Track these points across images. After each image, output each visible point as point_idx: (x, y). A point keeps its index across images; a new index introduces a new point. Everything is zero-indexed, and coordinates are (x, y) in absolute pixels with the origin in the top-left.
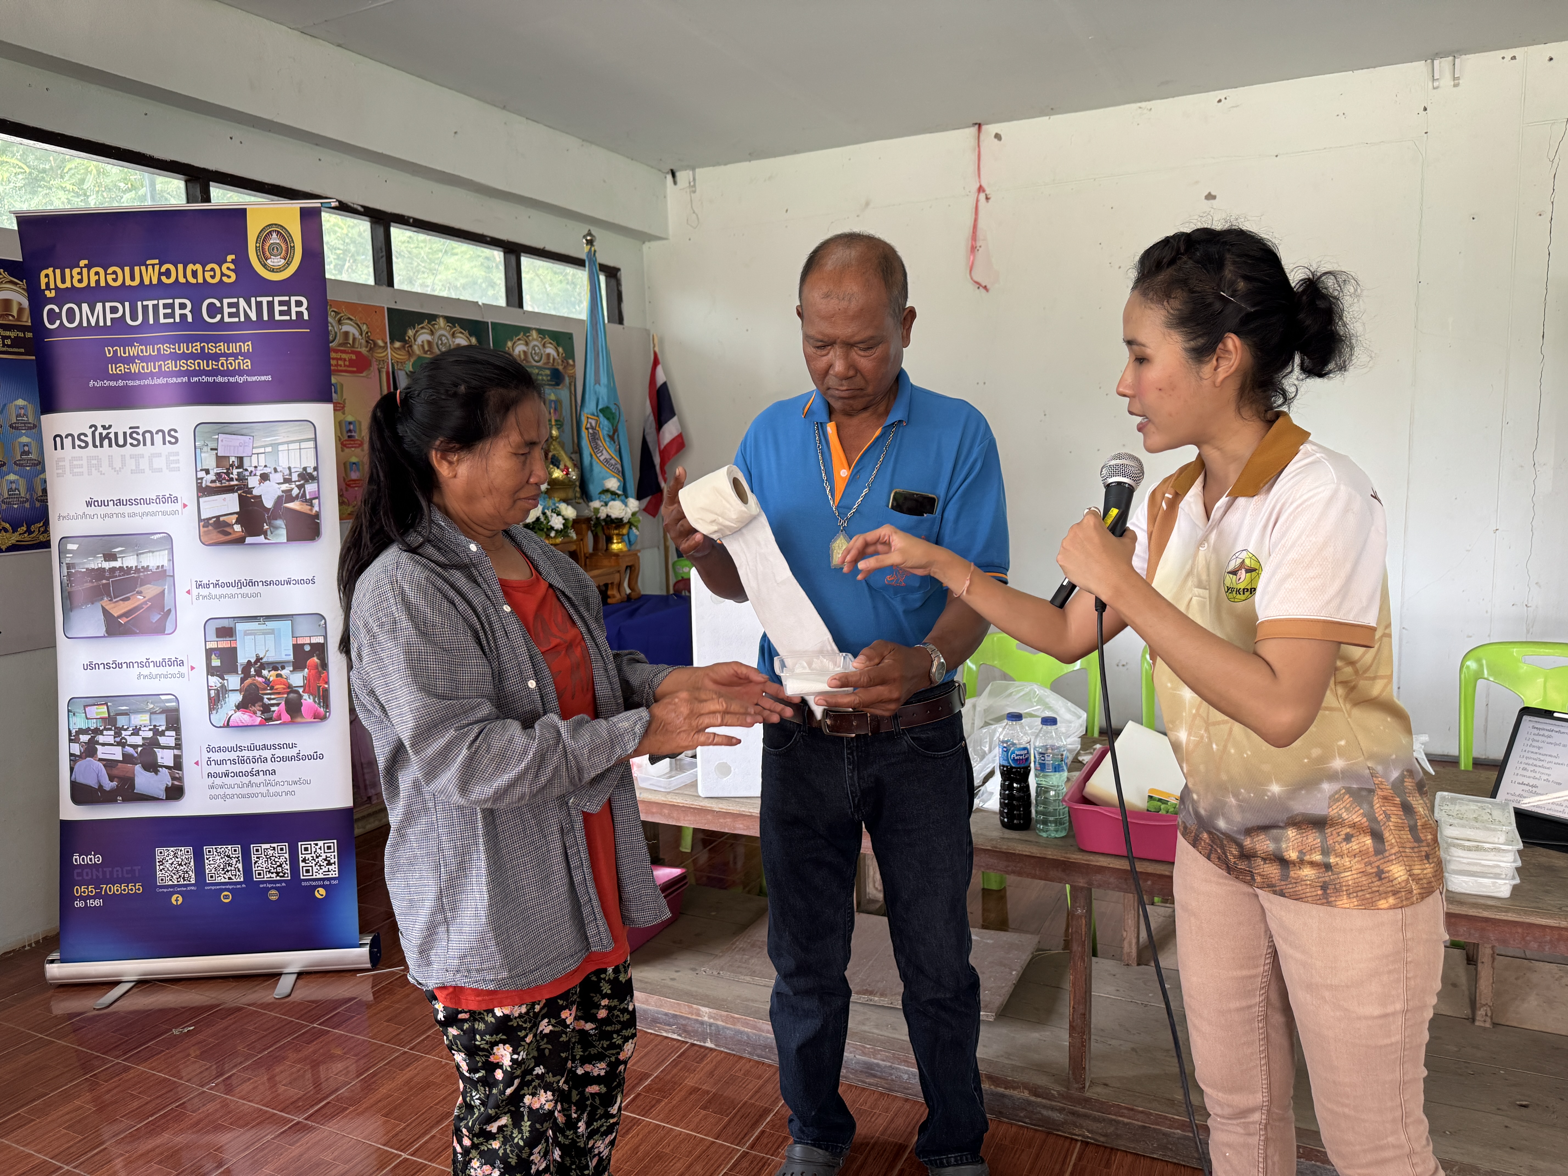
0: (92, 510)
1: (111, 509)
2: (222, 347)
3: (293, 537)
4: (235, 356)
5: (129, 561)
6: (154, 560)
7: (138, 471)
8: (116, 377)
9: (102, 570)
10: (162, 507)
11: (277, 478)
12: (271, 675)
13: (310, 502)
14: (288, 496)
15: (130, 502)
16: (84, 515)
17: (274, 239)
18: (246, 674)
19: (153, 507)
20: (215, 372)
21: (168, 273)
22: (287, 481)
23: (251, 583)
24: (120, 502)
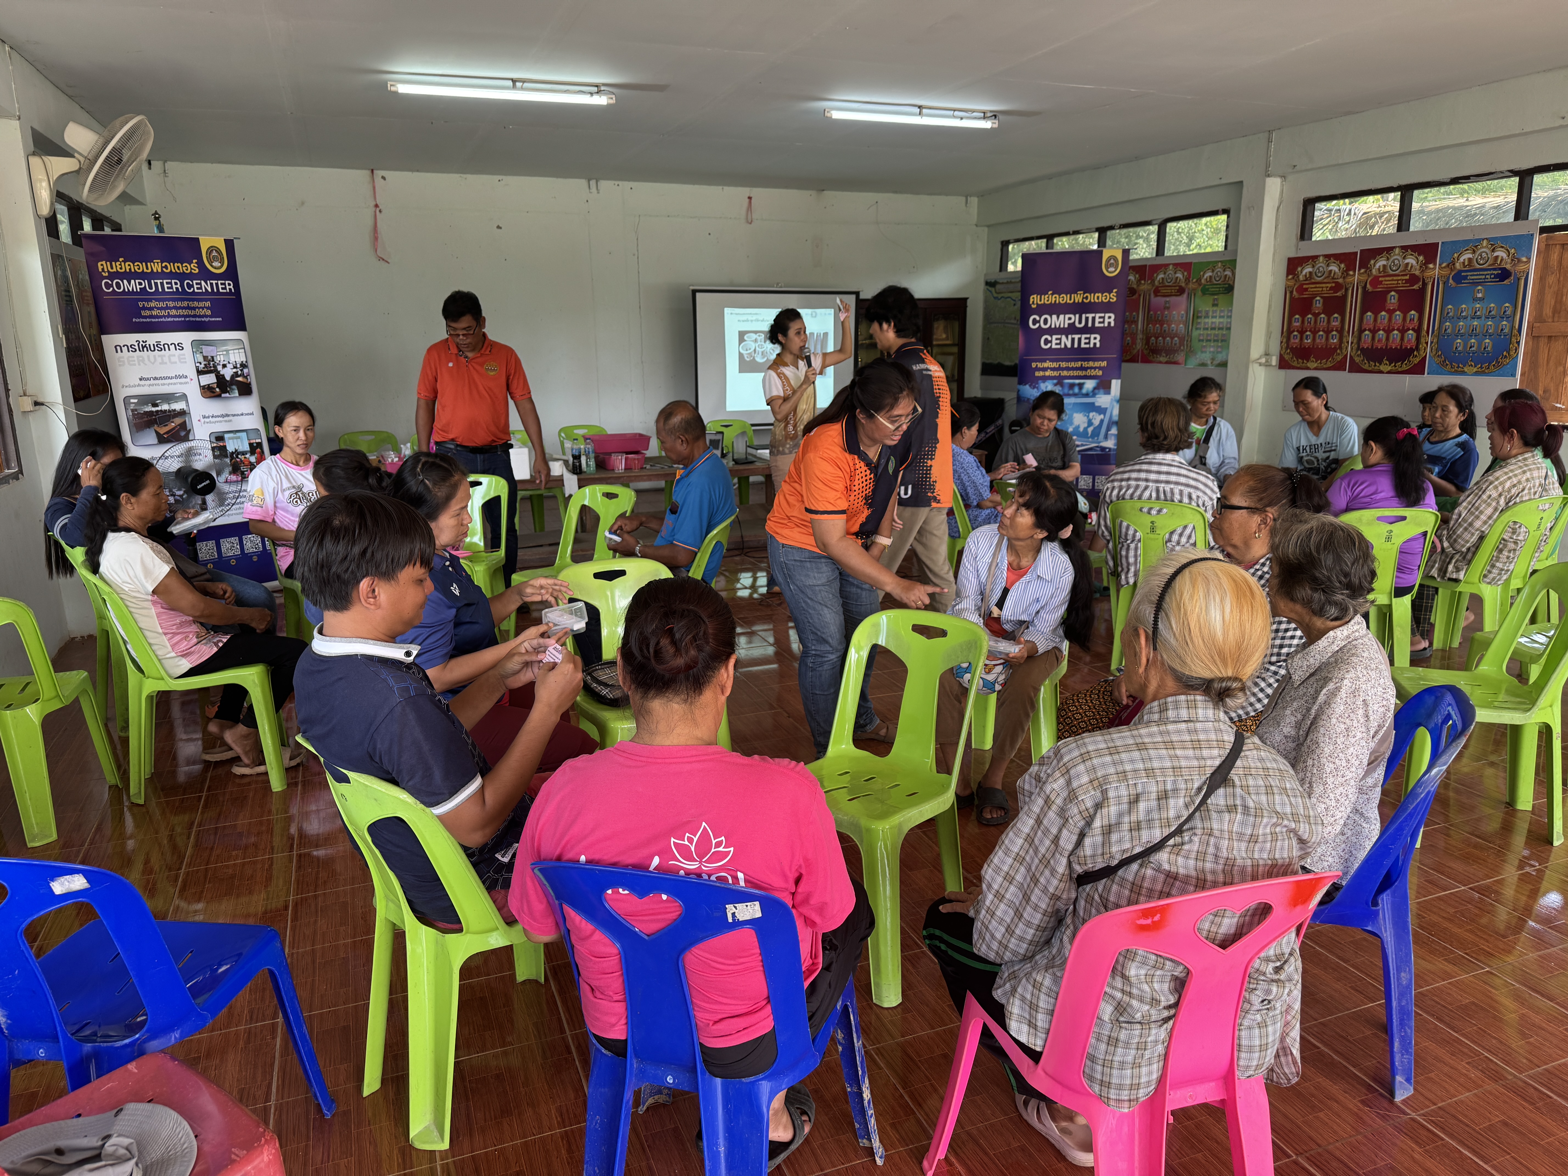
0: (143, 382)
1: (152, 382)
2: (196, 304)
3: (241, 394)
4: (203, 308)
5: (165, 407)
6: (178, 406)
7: (162, 363)
8: (146, 317)
9: (152, 412)
10: (179, 380)
11: (230, 366)
12: (242, 457)
13: (246, 377)
14: (236, 375)
15: (161, 378)
16: (139, 385)
17: (214, 253)
18: (232, 458)
19: (174, 381)
20: (195, 316)
21: (166, 267)
22: (235, 367)
23: (227, 415)
24: (156, 379)
